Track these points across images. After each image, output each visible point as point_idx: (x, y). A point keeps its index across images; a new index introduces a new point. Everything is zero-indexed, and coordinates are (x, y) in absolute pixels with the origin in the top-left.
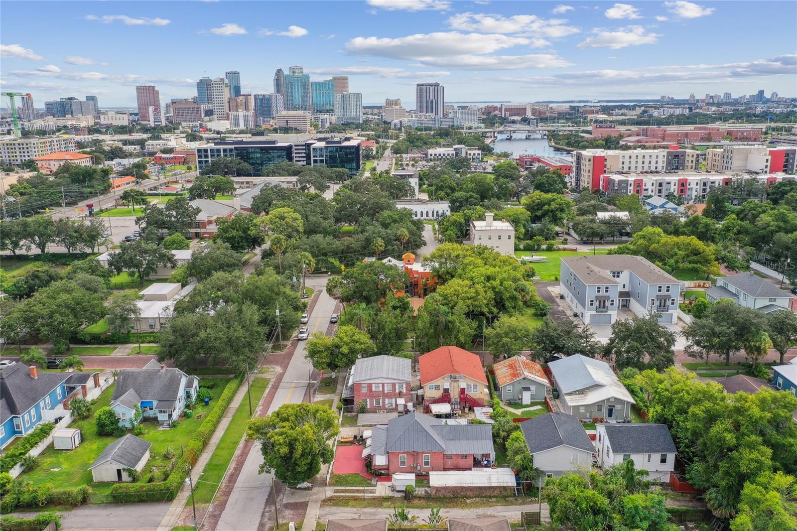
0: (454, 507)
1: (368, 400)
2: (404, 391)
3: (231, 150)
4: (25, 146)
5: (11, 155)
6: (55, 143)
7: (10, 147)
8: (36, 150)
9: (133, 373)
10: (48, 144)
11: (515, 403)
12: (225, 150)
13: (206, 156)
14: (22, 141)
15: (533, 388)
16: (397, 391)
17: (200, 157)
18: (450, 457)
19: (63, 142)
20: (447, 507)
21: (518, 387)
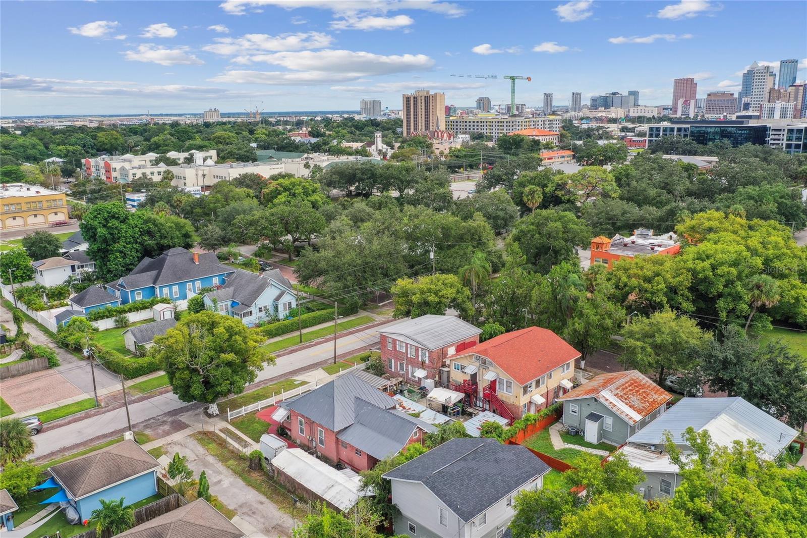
0: (276, 502)
1: (393, 361)
2: (427, 362)
3: (685, 130)
4: (511, 124)
5: (500, 131)
6: (540, 123)
7: (500, 124)
8: (520, 128)
9: (244, 274)
10: (532, 123)
11: (575, 435)
12: (679, 130)
13: (657, 136)
14: (510, 119)
15: (609, 421)
16: (420, 360)
17: (651, 135)
18: (346, 445)
19: (547, 123)
20: (270, 498)
21: (587, 411)
